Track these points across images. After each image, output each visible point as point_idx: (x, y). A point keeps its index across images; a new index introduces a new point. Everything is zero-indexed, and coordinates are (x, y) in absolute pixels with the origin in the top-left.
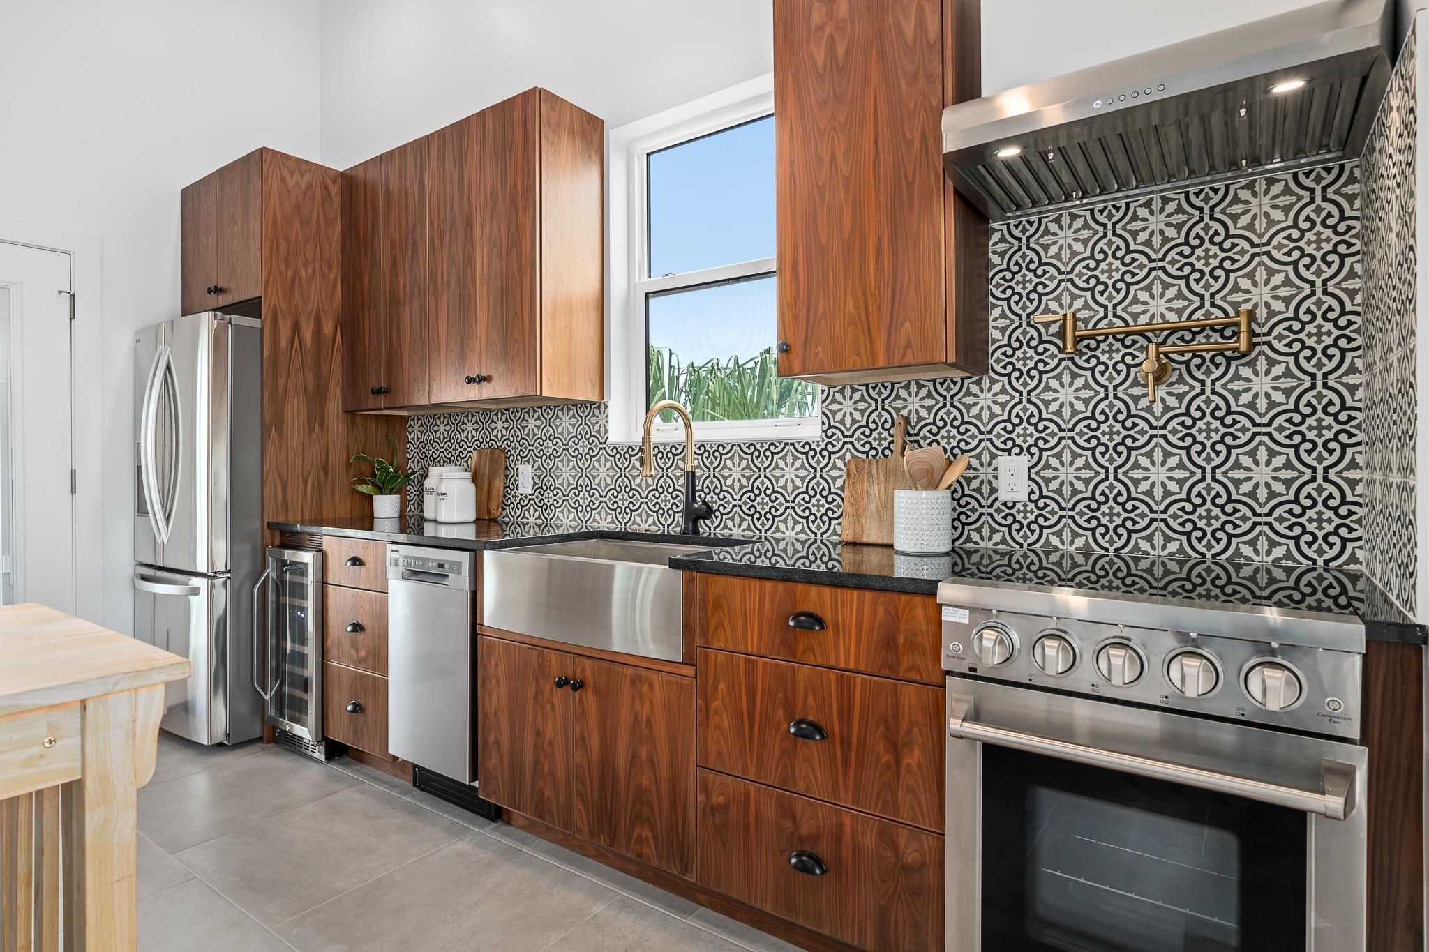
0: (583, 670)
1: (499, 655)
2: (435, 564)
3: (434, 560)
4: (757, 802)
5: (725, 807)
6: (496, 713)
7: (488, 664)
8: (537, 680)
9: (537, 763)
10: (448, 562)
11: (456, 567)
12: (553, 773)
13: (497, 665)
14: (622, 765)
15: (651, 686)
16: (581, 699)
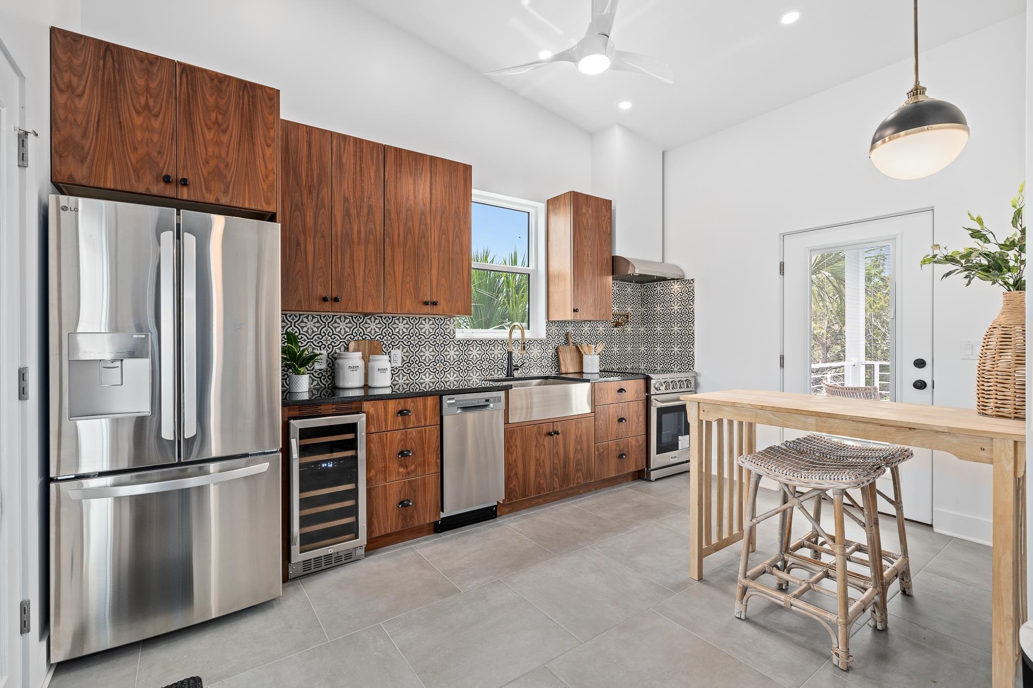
0: (557, 427)
1: (517, 434)
2: (484, 400)
3: (481, 399)
4: (611, 446)
5: (603, 452)
6: (515, 461)
7: (511, 441)
8: (537, 438)
9: (537, 472)
10: (492, 398)
11: (498, 399)
12: (544, 473)
13: (516, 439)
14: (572, 455)
15: (582, 423)
16: (556, 438)
